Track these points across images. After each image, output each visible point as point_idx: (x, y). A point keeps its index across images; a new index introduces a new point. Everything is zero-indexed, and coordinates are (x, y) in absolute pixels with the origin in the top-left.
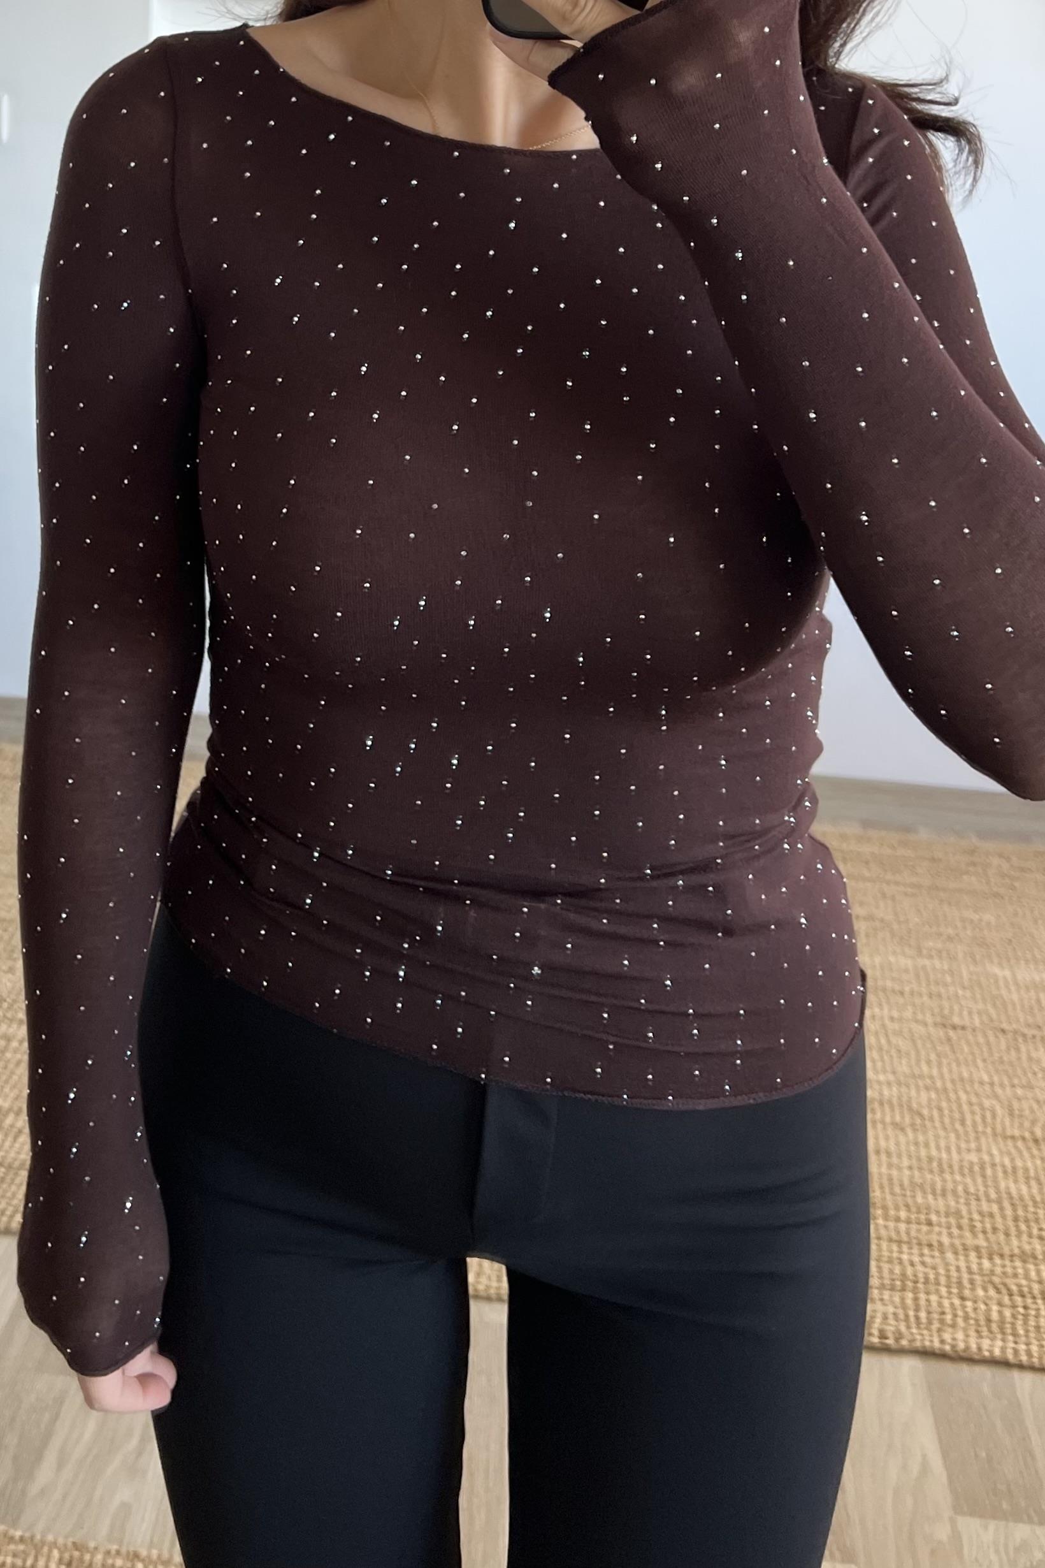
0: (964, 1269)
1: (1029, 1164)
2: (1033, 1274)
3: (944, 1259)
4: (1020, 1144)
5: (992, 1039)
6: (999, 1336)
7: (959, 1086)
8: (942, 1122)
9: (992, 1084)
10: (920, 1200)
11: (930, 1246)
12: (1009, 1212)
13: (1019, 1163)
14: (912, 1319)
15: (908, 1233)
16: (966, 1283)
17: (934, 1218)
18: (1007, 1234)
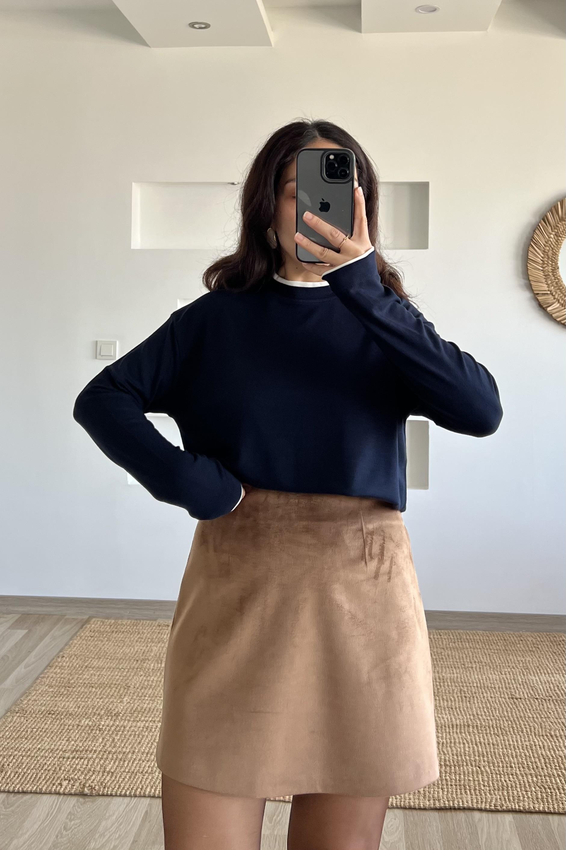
0: (526, 782)
1: (550, 744)
2: (554, 781)
3: (517, 778)
4: (545, 737)
5: (532, 702)
6: (542, 803)
7: (520, 719)
8: (514, 732)
9: (533, 718)
10: (507, 759)
11: (512, 775)
12: (543, 761)
13: (546, 744)
14: (507, 800)
15: (503, 771)
16: (527, 786)
17: (513, 765)
18: (542, 769)
